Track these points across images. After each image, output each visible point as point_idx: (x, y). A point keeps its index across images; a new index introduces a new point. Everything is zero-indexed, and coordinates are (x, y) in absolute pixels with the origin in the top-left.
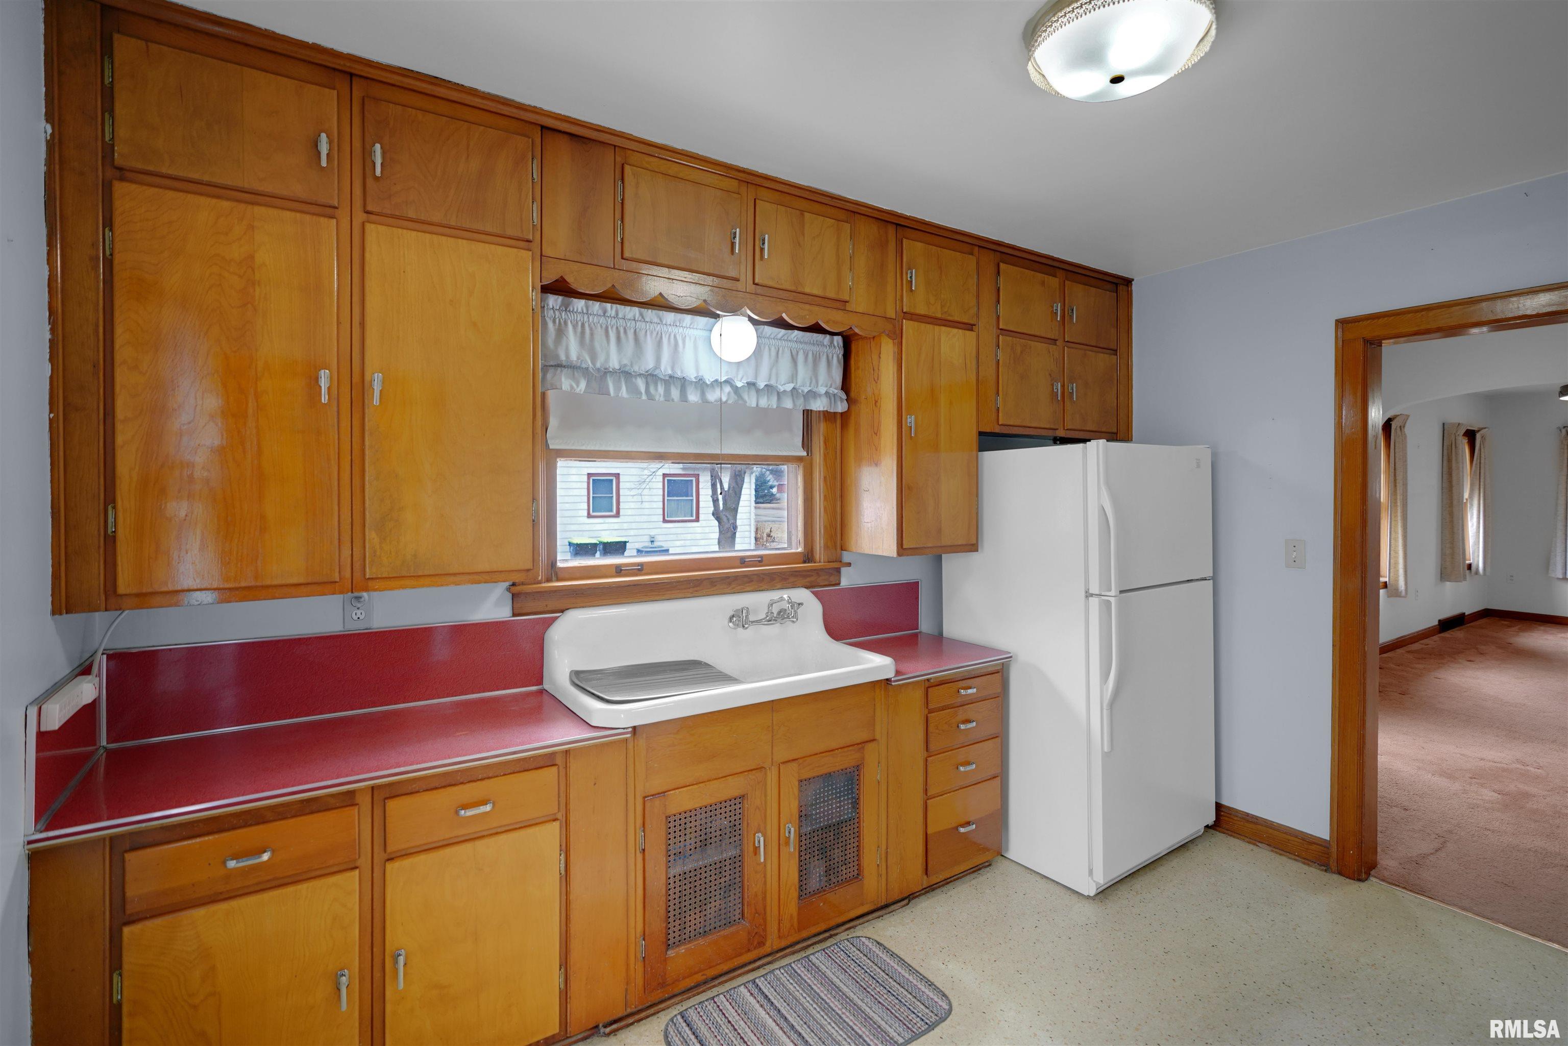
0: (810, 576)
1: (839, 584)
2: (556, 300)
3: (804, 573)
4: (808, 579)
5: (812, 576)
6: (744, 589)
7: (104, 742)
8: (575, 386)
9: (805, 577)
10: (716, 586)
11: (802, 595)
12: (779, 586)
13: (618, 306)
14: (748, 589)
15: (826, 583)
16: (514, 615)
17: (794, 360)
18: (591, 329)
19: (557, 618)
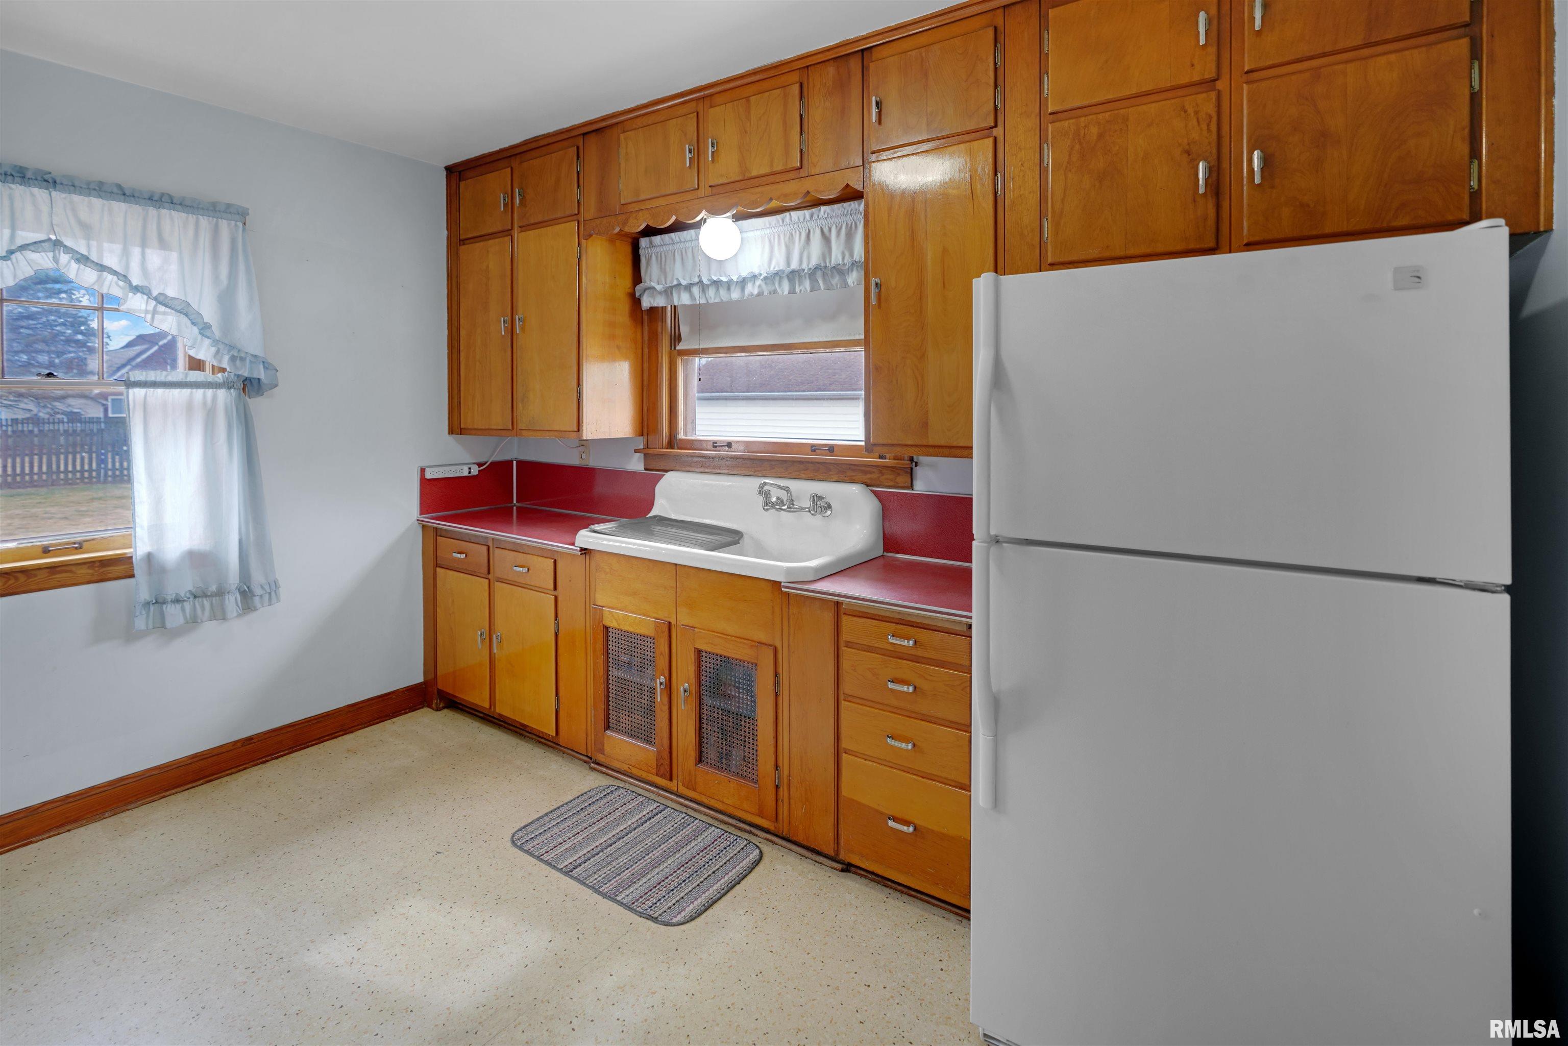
0: (871, 473)
1: (912, 487)
2: (646, 241)
3: (863, 468)
4: (869, 476)
5: (874, 472)
6: (799, 475)
7: (515, 502)
8: (652, 302)
9: (865, 472)
10: (774, 468)
11: (855, 491)
12: (836, 478)
13: (678, 233)
14: (804, 476)
15: (891, 484)
16: (646, 469)
17: (826, 239)
18: (665, 256)
19: (664, 475)
